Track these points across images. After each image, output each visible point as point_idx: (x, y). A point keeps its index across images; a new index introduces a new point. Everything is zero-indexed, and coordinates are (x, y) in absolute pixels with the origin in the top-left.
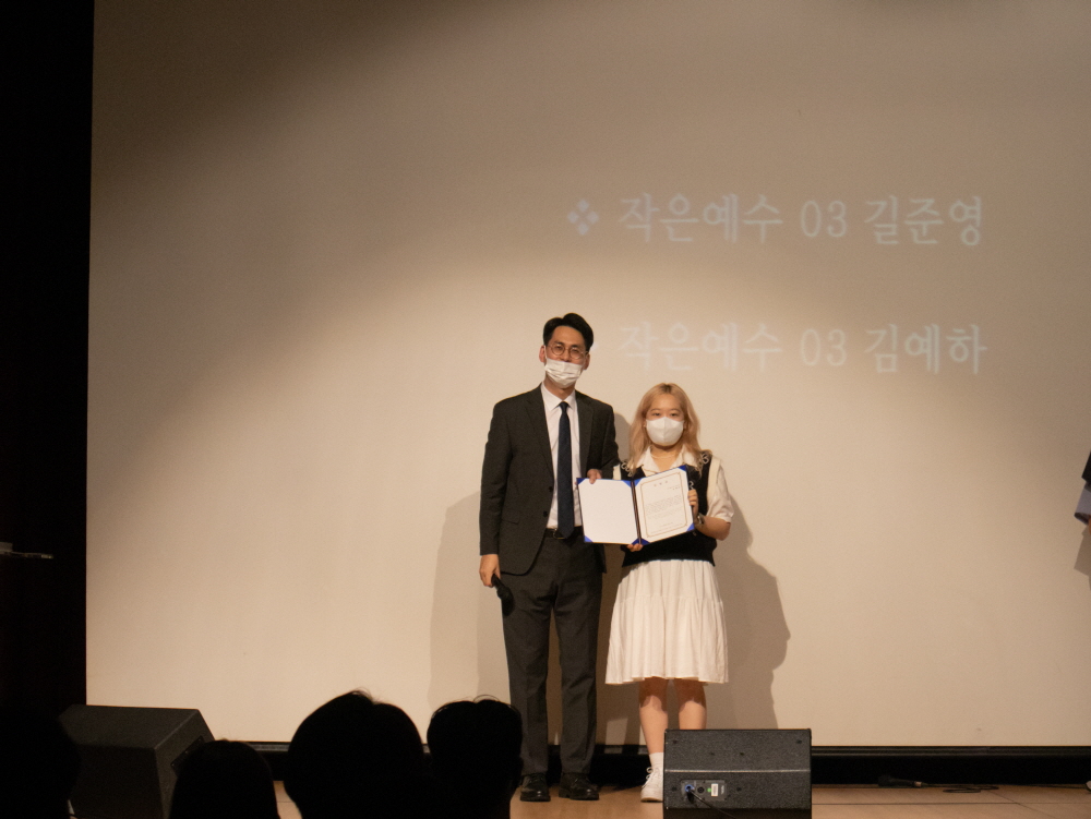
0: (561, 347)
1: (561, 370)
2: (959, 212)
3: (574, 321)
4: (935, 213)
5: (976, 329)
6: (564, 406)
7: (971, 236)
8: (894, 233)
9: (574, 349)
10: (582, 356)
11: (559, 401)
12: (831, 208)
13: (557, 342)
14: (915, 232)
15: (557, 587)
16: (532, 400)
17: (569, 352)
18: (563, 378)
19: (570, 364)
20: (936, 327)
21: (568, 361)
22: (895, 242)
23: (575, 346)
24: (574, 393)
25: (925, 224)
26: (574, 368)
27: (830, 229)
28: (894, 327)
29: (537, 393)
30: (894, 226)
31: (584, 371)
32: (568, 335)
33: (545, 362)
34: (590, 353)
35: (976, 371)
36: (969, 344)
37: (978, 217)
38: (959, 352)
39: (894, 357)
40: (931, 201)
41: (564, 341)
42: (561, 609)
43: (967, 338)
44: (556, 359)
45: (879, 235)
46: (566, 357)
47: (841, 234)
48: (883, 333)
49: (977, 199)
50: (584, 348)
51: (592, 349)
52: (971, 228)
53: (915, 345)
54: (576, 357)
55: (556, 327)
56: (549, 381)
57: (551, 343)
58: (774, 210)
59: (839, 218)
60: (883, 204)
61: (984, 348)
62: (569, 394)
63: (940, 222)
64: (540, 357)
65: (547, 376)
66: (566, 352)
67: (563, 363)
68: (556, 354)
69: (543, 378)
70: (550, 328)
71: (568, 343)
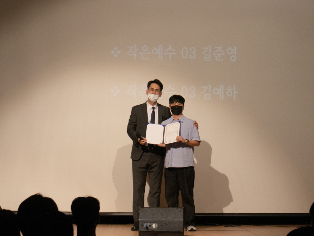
0: (153, 90)
1: (153, 97)
2: (230, 51)
3: (157, 82)
4: (222, 51)
5: (235, 86)
6: (153, 108)
7: (233, 58)
8: (210, 57)
9: (156, 90)
10: (159, 93)
11: (152, 107)
12: (191, 50)
13: (151, 88)
14: (216, 57)
15: (149, 164)
16: (144, 106)
17: (155, 91)
18: (153, 99)
19: (156, 95)
20: (223, 86)
21: (155, 94)
22: (210, 60)
23: (157, 89)
24: (157, 104)
25: (219, 54)
26: (157, 96)
27: (191, 56)
28: (210, 86)
29: (145, 104)
30: (210, 55)
31: (160, 97)
32: (155, 86)
33: (148, 94)
34: (162, 92)
35: (234, 99)
36: (233, 91)
37: (235, 52)
38: (229, 93)
39: (210, 95)
40: (221, 48)
41: (153, 88)
42: (151, 171)
43: (232, 89)
44: (151, 93)
45: (205, 58)
46: (154, 93)
47: (194, 58)
48: (206, 87)
49: (235, 47)
50: (160, 90)
51: (162, 90)
52: (233, 56)
53: (216, 91)
54: (157, 93)
55: (151, 83)
56: (149, 101)
57: (150, 88)
58: (174, 50)
59: (194, 53)
60: (207, 48)
61: (237, 92)
62: (155, 105)
63: (224, 54)
64: (146, 93)
65: (148, 99)
66: (154, 91)
67: (153, 95)
68: (151, 92)
69: (147, 99)
70: (149, 84)
71: (155, 88)
